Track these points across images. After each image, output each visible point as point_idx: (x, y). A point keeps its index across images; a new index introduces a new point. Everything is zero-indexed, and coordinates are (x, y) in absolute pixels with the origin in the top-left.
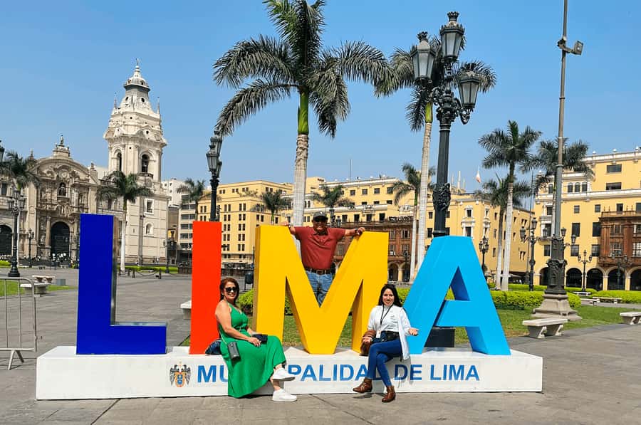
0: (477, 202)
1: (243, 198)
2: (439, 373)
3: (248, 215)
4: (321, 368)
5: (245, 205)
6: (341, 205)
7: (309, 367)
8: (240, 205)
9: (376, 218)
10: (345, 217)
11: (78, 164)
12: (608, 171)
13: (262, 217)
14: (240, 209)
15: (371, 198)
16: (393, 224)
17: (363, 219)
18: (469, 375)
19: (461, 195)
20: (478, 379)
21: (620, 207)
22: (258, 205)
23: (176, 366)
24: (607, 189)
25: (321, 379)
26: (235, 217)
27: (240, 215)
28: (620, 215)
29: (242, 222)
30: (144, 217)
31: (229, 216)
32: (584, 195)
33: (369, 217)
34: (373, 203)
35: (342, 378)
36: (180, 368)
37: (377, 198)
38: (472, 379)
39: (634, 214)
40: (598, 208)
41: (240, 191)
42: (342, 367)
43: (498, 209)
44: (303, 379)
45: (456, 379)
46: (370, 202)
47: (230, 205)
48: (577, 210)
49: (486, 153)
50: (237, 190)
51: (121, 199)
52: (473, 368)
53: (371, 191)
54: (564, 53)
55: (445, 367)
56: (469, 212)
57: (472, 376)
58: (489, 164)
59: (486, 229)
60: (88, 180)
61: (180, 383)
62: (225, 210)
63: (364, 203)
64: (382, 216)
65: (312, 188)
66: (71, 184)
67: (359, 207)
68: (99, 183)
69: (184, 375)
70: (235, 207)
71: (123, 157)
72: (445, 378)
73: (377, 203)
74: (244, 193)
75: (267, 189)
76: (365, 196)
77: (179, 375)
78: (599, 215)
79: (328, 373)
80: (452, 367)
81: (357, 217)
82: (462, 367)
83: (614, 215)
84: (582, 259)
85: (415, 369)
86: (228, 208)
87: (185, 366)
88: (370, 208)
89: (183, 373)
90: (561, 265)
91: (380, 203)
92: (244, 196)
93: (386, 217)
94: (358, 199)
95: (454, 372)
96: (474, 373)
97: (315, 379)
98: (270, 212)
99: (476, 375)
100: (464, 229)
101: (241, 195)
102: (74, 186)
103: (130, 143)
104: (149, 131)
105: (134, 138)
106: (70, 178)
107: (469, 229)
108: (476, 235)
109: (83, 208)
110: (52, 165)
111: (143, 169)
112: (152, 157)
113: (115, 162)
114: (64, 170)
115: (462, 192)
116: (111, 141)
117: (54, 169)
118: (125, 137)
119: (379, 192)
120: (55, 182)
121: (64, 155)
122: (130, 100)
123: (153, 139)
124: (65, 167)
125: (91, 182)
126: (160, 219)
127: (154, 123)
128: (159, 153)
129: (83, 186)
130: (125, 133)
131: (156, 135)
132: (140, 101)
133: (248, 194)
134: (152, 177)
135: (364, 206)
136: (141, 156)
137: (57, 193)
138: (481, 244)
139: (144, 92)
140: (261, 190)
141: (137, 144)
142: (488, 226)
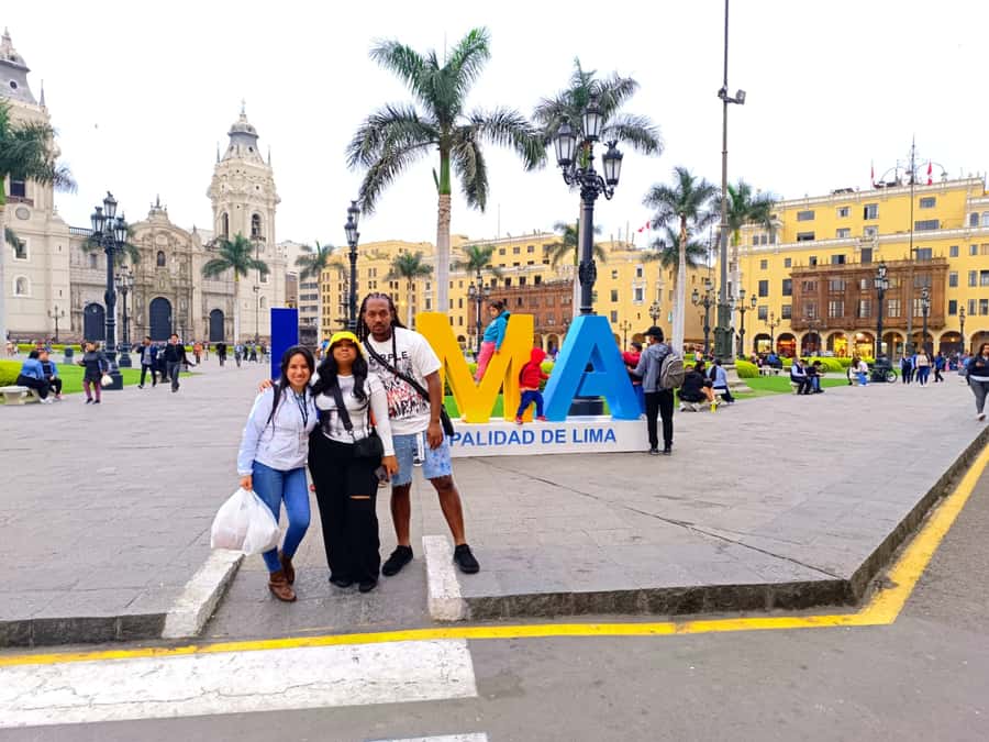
0: (649, 262)
1: (372, 262)
2: (580, 436)
3: (379, 282)
4: (478, 435)
5: (375, 269)
7: (468, 434)
8: (370, 270)
9: (530, 281)
11: (178, 228)
12: (799, 219)
13: (397, 284)
14: (369, 275)
15: (524, 257)
16: (550, 288)
17: (515, 282)
18: (607, 438)
19: (630, 251)
20: (615, 441)
21: (814, 262)
24: (799, 239)
25: (479, 444)
26: (363, 285)
27: (370, 282)
28: (813, 271)
30: (258, 288)
32: (771, 247)
33: (522, 280)
34: (527, 264)
35: (496, 443)
37: (531, 257)
38: (610, 441)
39: (830, 268)
40: (788, 262)
41: (369, 254)
42: (496, 433)
43: (671, 269)
44: (463, 444)
45: (596, 440)
46: (523, 263)
48: (764, 264)
50: (365, 251)
51: (232, 269)
52: (610, 431)
53: (524, 249)
54: (725, 102)
55: (586, 431)
56: (640, 272)
57: (610, 438)
59: (660, 290)
60: (191, 247)
63: (515, 264)
64: (538, 279)
65: (454, 248)
66: (170, 252)
67: (510, 268)
68: (203, 250)
70: (364, 273)
71: (229, 217)
72: (586, 441)
73: (531, 263)
74: (373, 257)
76: (517, 255)
78: (790, 270)
79: (484, 438)
80: (592, 431)
81: (508, 281)
82: (601, 431)
83: (807, 270)
84: (770, 322)
85: (560, 433)
88: (524, 269)
90: (727, 333)
91: (535, 263)
92: (374, 259)
93: (542, 280)
94: (509, 259)
95: (593, 435)
96: (611, 435)
97: (473, 444)
98: (404, 278)
99: (613, 438)
100: (635, 291)
101: (370, 259)
102: (174, 254)
103: (238, 201)
104: (260, 186)
105: (242, 195)
106: (170, 245)
107: (639, 291)
108: (648, 298)
109: (186, 280)
110: (149, 231)
111: (254, 231)
112: (264, 217)
113: (221, 222)
114: (162, 236)
115: (631, 247)
116: (215, 199)
117: (151, 235)
118: (230, 193)
119: (533, 251)
120: (151, 251)
121: (162, 217)
122: (235, 151)
123: (265, 196)
124: (162, 232)
125: (194, 249)
126: (276, 290)
127: (264, 176)
128: (272, 212)
129: (185, 254)
130: (231, 189)
131: (266, 191)
132: (248, 150)
133: (379, 258)
134: (264, 239)
135: (516, 267)
136: (250, 215)
137: (155, 263)
138: (651, 310)
139: (251, 140)
140: (394, 254)
141: (246, 202)
142: (662, 287)
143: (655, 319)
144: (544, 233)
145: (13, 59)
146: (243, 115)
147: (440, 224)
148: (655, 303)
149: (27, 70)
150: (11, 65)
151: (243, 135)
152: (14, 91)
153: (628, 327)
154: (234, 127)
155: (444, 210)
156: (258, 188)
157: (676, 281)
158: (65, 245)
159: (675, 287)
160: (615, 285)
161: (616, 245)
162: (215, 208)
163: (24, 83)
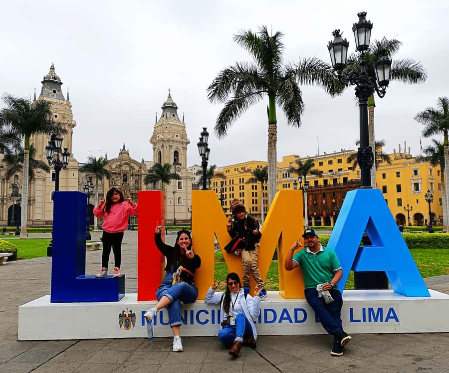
0: (422, 163)
1: (242, 174)
2: (358, 315)
3: (246, 186)
5: (243, 179)
6: (312, 173)
8: (240, 179)
9: (341, 181)
10: (316, 182)
11: (135, 161)
13: (256, 186)
14: (240, 182)
15: (335, 166)
16: (354, 185)
17: (330, 182)
18: (388, 317)
19: (408, 159)
20: (397, 320)
22: (253, 178)
23: (124, 312)
26: (237, 188)
27: (240, 186)
29: (242, 191)
30: (175, 192)
31: (233, 188)
33: (335, 181)
34: (337, 170)
36: (127, 313)
37: (340, 166)
38: (392, 321)
41: (240, 170)
42: (265, 311)
43: (439, 167)
45: (376, 320)
46: (335, 170)
47: (233, 180)
49: (423, 126)
50: (238, 169)
51: (160, 181)
52: (391, 310)
53: (335, 161)
55: (364, 309)
56: (416, 172)
57: (392, 318)
58: (428, 133)
59: (431, 183)
60: (141, 171)
61: (127, 326)
62: (230, 184)
63: (330, 171)
64: (345, 179)
65: (291, 163)
66: (130, 174)
67: (326, 173)
68: (147, 172)
69: (130, 320)
70: (237, 181)
71: (162, 154)
72: (364, 320)
73: (340, 170)
74: (242, 171)
75: (258, 166)
76: (331, 165)
77: (127, 319)
80: (371, 310)
81: (325, 181)
82: (380, 310)
86: (232, 182)
87: (131, 311)
88: (336, 174)
89: (130, 318)
91: (343, 170)
92: (242, 173)
93: (349, 180)
94: (325, 168)
95: (373, 314)
96: (392, 315)
98: (260, 182)
99: (395, 317)
100: (413, 185)
101: (240, 173)
102: (132, 175)
103: (166, 144)
104: (178, 135)
105: (169, 140)
106: (130, 170)
107: (416, 185)
108: (423, 189)
109: (138, 189)
110: (119, 163)
111: (175, 160)
112: (181, 152)
113: (157, 157)
114: (126, 165)
115: (408, 157)
116: (154, 144)
117: (120, 165)
118: (162, 140)
119: (341, 162)
120: (120, 174)
121: (127, 155)
122: (165, 116)
123: (180, 140)
124: (126, 164)
125: (143, 172)
126: (187, 193)
127: (181, 129)
128: (185, 149)
129: (138, 175)
130: (163, 137)
131: (182, 137)
132: (172, 116)
133: (245, 171)
134: (181, 165)
135: (331, 173)
136: (173, 152)
137: (121, 180)
138: (426, 196)
139: (173, 110)
140: (254, 168)
141: (171, 144)
142: (433, 181)
143: (429, 203)
144: (348, 151)
145: (55, 78)
146: (170, 97)
147: (270, 143)
148: (429, 191)
149: (62, 84)
150: (53, 82)
151: (170, 108)
152: (55, 94)
153: (410, 208)
154: (164, 104)
155: (272, 134)
156: (177, 136)
157: (443, 176)
158: (76, 173)
159: (442, 180)
160: (398, 181)
161: (398, 155)
162: (154, 149)
163: (60, 90)
